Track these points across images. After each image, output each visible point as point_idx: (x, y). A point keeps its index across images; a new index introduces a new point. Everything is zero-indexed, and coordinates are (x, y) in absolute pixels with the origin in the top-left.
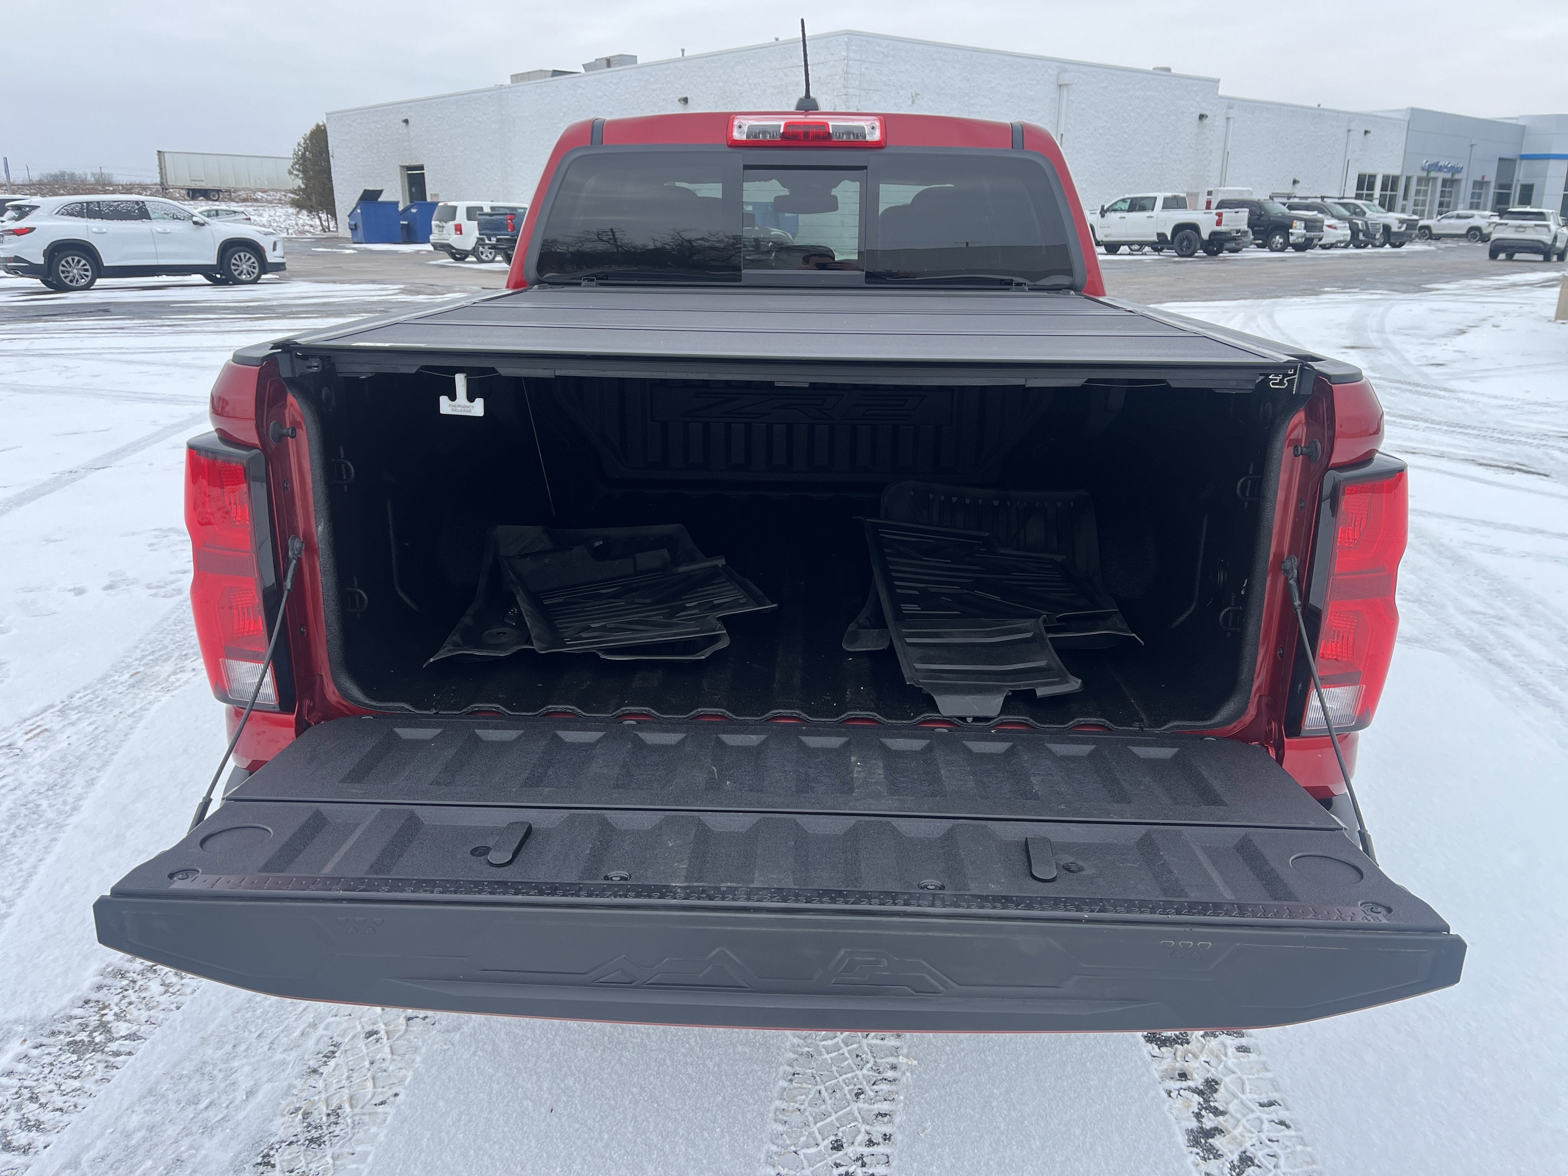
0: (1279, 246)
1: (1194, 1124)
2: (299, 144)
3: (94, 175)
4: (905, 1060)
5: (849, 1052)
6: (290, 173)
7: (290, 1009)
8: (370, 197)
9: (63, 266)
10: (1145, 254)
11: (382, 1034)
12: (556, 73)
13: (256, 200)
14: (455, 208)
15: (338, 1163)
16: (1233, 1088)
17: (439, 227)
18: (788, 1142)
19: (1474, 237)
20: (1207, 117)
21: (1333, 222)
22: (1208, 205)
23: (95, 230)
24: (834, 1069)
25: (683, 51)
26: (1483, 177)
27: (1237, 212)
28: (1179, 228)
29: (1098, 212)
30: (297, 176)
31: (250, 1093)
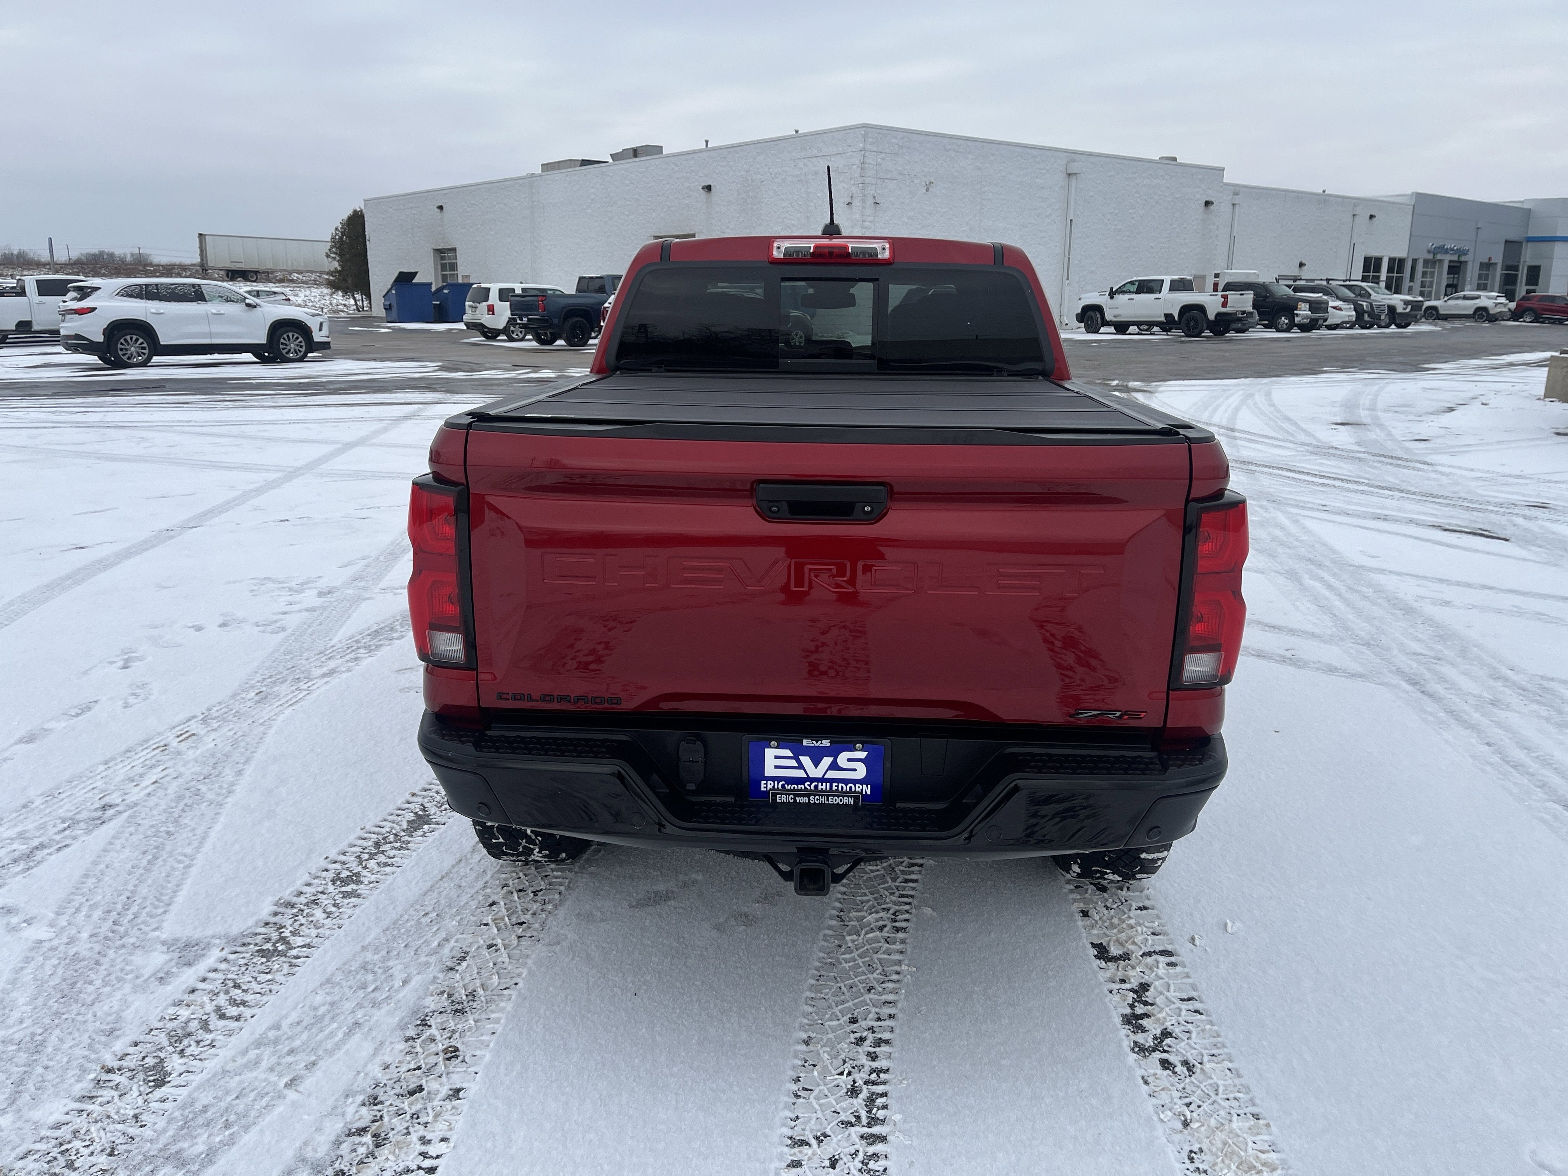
0: (1285, 326)
1: (1128, 1011)
2: (336, 229)
3: (132, 255)
4: (906, 968)
5: (863, 963)
6: (328, 256)
7: (427, 929)
8: (404, 279)
9: (122, 344)
10: (1153, 334)
11: (500, 946)
12: (585, 163)
13: (292, 281)
14: (488, 289)
15: (479, 1024)
16: (1160, 989)
17: (473, 307)
18: (816, 1018)
19: (1481, 317)
20: (1213, 203)
21: (1338, 303)
22: (1215, 289)
23: (153, 311)
24: (851, 973)
25: (707, 142)
26: (1490, 259)
27: (1242, 295)
28: (1186, 309)
29: (1107, 293)
30: (334, 258)
31: (405, 982)
